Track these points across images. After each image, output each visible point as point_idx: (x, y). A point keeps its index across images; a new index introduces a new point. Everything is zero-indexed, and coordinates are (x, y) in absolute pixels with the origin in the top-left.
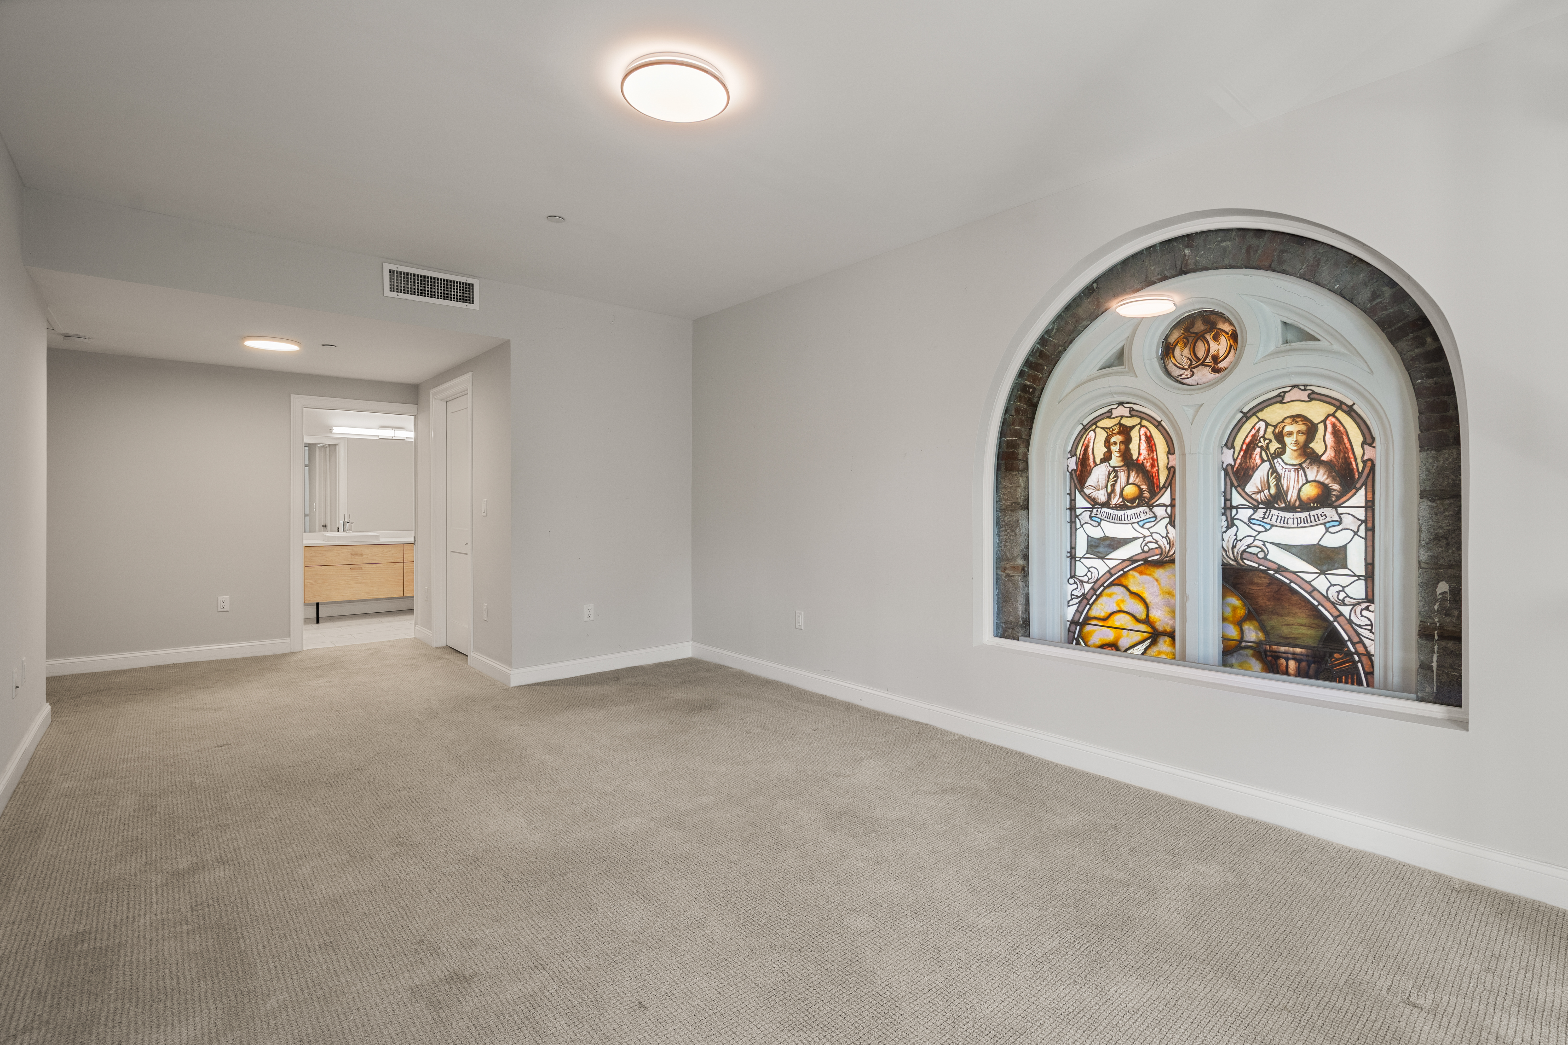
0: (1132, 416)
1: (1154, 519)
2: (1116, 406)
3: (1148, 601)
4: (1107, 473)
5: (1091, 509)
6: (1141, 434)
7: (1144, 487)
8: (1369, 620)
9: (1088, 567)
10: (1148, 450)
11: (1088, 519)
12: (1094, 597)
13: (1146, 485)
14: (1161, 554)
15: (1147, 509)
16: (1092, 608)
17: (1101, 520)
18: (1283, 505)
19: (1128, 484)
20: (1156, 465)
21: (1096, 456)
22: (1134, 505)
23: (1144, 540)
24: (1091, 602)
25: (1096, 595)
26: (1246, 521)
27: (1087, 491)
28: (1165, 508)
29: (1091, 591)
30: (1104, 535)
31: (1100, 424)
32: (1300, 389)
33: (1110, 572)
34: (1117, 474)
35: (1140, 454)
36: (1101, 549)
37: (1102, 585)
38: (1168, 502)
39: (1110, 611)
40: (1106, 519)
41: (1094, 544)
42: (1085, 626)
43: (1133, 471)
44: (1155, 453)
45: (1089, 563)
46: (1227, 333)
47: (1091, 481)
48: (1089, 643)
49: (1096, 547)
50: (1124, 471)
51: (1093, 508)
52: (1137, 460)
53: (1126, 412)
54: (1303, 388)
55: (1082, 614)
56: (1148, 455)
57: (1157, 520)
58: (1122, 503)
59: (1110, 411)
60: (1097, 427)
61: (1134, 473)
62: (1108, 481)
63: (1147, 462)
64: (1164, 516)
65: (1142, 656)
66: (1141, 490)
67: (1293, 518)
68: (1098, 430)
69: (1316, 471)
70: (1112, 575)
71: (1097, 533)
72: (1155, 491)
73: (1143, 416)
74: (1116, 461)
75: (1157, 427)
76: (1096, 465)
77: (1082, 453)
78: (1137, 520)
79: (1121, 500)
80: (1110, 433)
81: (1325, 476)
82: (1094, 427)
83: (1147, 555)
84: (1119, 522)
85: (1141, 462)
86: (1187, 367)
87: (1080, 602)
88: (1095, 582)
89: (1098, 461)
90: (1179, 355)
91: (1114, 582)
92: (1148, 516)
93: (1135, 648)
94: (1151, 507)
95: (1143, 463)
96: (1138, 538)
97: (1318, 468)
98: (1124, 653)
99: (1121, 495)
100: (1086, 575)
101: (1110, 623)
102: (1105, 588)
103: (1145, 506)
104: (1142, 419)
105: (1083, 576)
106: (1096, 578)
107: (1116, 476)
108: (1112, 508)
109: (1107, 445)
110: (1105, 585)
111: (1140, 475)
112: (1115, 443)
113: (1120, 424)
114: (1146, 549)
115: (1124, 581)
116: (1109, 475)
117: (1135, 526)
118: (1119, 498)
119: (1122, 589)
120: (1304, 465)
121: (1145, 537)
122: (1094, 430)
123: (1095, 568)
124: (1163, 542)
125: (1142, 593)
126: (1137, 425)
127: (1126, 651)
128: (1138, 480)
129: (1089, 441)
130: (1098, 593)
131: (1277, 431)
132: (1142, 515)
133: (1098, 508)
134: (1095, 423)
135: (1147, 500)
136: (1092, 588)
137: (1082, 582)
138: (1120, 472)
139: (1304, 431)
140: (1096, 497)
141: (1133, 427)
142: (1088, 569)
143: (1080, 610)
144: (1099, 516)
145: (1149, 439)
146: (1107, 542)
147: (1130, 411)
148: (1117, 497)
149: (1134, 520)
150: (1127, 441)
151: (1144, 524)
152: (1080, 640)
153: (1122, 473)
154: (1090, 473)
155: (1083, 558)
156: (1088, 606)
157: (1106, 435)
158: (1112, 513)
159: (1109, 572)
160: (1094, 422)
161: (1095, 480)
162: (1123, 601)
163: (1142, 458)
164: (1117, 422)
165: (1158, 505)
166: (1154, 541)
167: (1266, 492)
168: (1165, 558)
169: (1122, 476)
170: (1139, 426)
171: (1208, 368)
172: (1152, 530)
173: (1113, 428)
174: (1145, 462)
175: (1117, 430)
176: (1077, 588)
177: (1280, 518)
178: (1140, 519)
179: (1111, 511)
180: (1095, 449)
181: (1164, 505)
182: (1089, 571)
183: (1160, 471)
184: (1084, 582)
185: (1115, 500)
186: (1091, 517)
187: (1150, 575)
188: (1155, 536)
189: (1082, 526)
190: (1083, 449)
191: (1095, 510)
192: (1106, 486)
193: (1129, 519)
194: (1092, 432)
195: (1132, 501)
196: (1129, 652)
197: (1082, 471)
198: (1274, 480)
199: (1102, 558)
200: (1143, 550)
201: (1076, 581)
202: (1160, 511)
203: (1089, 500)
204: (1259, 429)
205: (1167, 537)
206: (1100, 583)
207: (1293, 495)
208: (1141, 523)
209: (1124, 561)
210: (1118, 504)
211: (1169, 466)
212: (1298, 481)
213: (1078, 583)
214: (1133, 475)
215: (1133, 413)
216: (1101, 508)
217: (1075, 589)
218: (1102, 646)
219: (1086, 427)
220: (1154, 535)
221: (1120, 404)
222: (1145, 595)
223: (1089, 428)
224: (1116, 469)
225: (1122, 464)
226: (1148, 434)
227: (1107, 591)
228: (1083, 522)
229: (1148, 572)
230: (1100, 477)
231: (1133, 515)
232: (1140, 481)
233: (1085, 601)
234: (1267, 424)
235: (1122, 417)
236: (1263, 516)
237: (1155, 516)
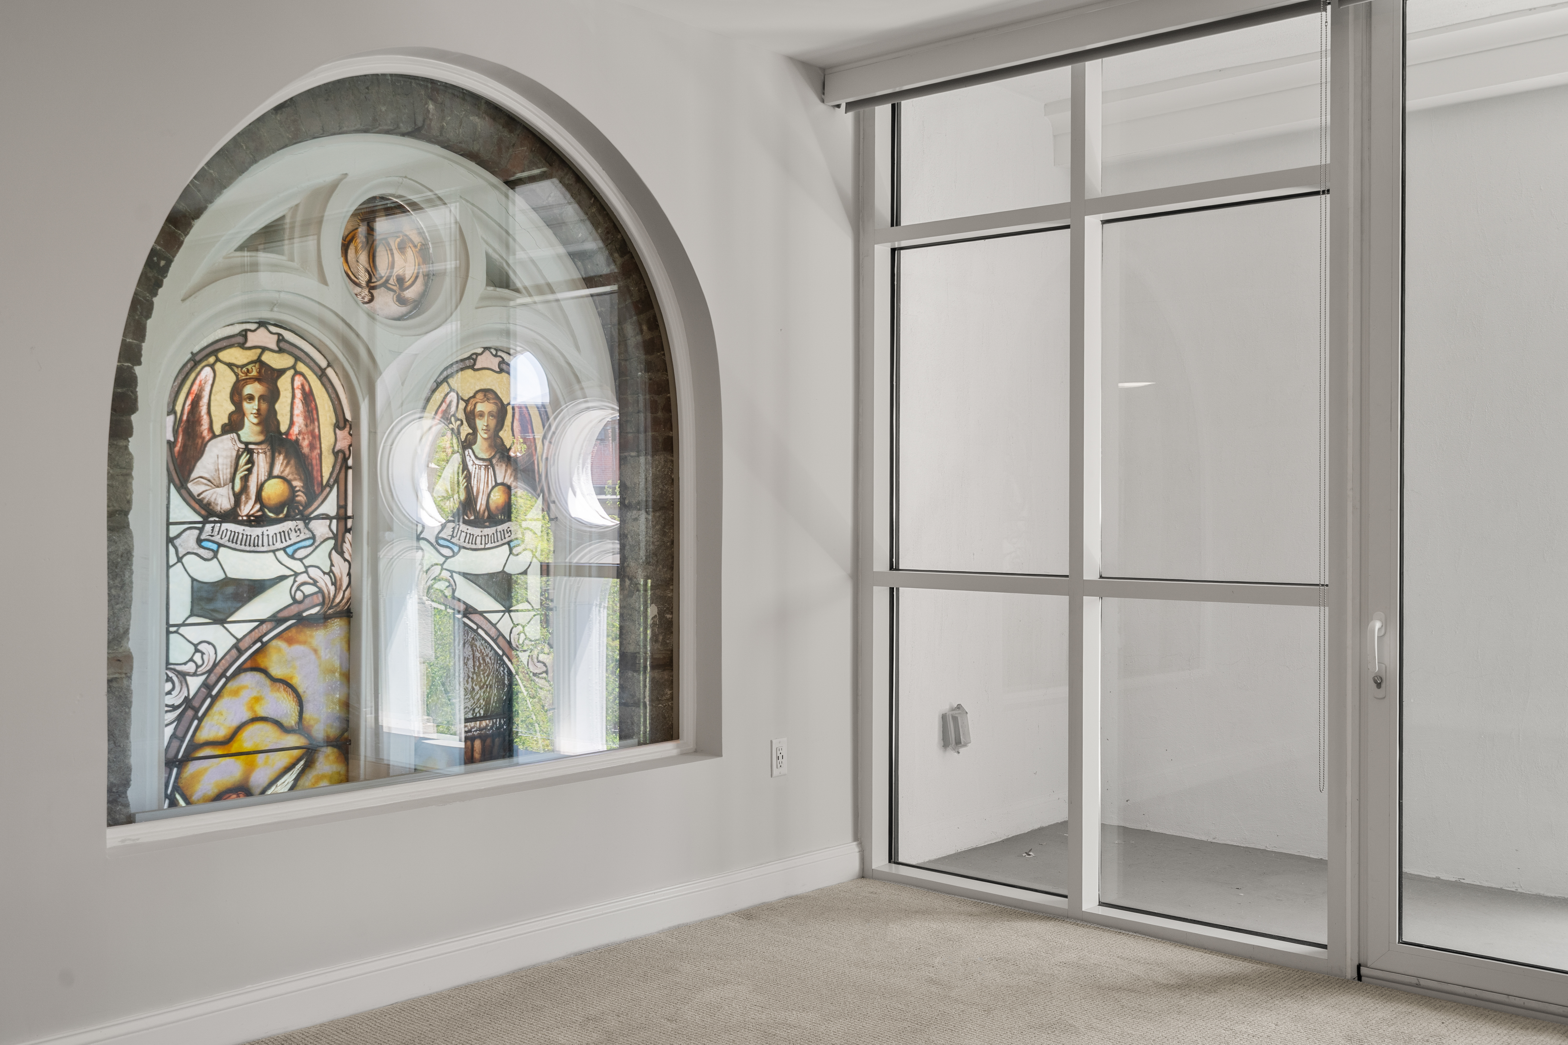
0: (281, 351)
1: (311, 542)
2: (256, 326)
3: (300, 690)
4: (234, 454)
5: (200, 525)
6: (295, 386)
7: (297, 484)
8: (545, 665)
9: (196, 642)
10: (305, 418)
11: (192, 545)
12: (208, 701)
13: (301, 479)
14: (323, 604)
15: (301, 524)
16: (203, 724)
17: (220, 545)
18: (472, 518)
19: (270, 476)
20: (318, 446)
21: (214, 419)
22: (281, 516)
23: (295, 581)
24: (200, 714)
25: (211, 696)
26: (433, 541)
27: (195, 488)
28: (328, 522)
29: (203, 689)
30: (223, 576)
31: (224, 355)
32: (491, 353)
33: (238, 648)
34: (251, 456)
35: (292, 423)
36: (219, 604)
37: (223, 675)
38: (333, 512)
39: (235, 723)
40: (230, 544)
41: (204, 594)
42: (186, 765)
43: (280, 453)
44: (316, 423)
45: (195, 633)
46: (415, 246)
47: (204, 467)
48: (194, 798)
49: (210, 600)
50: (265, 453)
51: (205, 522)
52: (287, 433)
53: (270, 341)
54: (494, 352)
55: (182, 741)
56: (306, 426)
57: (316, 544)
58: (260, 513)
59: (244, 334)
60: (218, 360)
61: (281, 457)
62: (236, 470)
63: (304, 439)
64: (327, 536)
65: (293, 793)
66: (292, 488)
67: (481, 536)
68: (219, 366)
69: (504, 469)
70: (241, 653)
71: (209, 573)
72: (314, 491)
73: (299, 356)
74: (250, 431)
75: (320, 378)
76: (214, 436)
77: (187, 408)
78: (285, 544)
79: (258, 507)
80: (242, 376)
81: (512, 479)
82: (212, 360)
83: (302, 607)
84: (252, 548)
85: (294, 438)
86: (364, 284)
87: (179, 718)
88: (210, 672)
89: (217, 430)
90: (354, 260)
91: (245, 666)
92: (302, 537)
93: (279, 783)
94: (307, 519)
95: (297, 441)
96: (282, 578)
97: (507, 466)
98: (262, 797)
99: (259, 498)
100: (191, 660)
101: (235, 747)
102: (228, 679)
103: (298, 519)
104: (297, 359)
105: (185, 664)
106: (211, 663)
107: (251, 461)
108: (241, 523)
109: (236, 398)
110: (228, 674)
111: (292, 462)
112: (251, 398)
113: (259, 361)
114: (299, 596)
115: (263, 662)
116: (238, 457)
117: (281, 555)
118: (255, 503)
119: (258, 676)
120: (494, 461)
121: (296, 574)
122: (212, 366)
123: (209, 643)
124: (325, 582)
125: (291, 678)
126: (289, 369)
127: (263, 792)
128: (288, 470)
129: (201, 389)
130: (214, 693)
131: (469, 408)
132: (293, 535)
133: (215, 522)
134: (215, 353)
135: (301, 508)
136: (205, 685)
137: (183, 675)
138: (258, 453)
139: (494, 414)
140: (212, 500)
141: (282, 372)
142: (196, 646)
143: (180, 733)
144: (217, 538)
145: (308, 397)
146: (230, 590)
147: (279, 341)
148: (251, 502)
149: (279, 545)
150: (272, 396)
151: (295, 551)
152: (178, 797)
153: (262, 456)
154: (201, 453)
155: (184, 624)
156: (196, 722)
157: (233, 379)
158: (241, 532)
159: (235, 646)
160: (213, 350)
161: (212, 467)
162: (257, 699)
163: (295, 430)
164: (255, 358)
165: (318, 517)
166: (311, 581)
167: (456, 496)
168: (329, 609)
169: (261, 461)
170: (292, 372)
171: (392, 293)
172: (307, 562)
173: (249, 367)
174: (300, 438)
175: (254, 373)
176: (173, 688)
177: (468, 535)
178: (289, 542)
179: (239, 528)
180: (212, 404)
181: (326, 517)
182: (197, 650)
183: (323, 457)
184: (189, 674)
185: (248, 508)
186: (199, 541)
187: (304, 643)
188: (313, 572)
189: (180, 560)
190: (189, 402)
191: (208, 527)
192: (233, 480)
193: (271, 543)
194: (208, 370)
195: (277, 509)
196: (269, 792)
197: (184, 446)
198: (464, 480)
199: (222, 622)
200: (293, 598)
201: (171, 674)
202: (321, 528)
203: (197, 507)
204: (451, 402)
205: (330, 573)
206: (219, 670)
207: (483, 503)
208: (290, 551)
209: (262, 622)
210: (252, 515)
211: (336, 450)
212: (488, 483)
213: (175, 679)
214: (280, 460)
215: (282, 346)
216: (221, 522)
217: (169, 693)
218: (220, 796)
219: (198, 358)
220: (311, 571)
221: (262, 324)
222: (296, 681)
223: (201, 361)
224: (251, 446)
225: (261, 438)
226: (307, 388)
227: (232, 685)
228: (182, 552)
229: (302, 637)
230: (221, 461)
231: (278, 535)
232: (292, 473)
233: (190, 713)
234: (459, 398)
235: (264, 349)
236: (451, 534)
237: (314, 537)
